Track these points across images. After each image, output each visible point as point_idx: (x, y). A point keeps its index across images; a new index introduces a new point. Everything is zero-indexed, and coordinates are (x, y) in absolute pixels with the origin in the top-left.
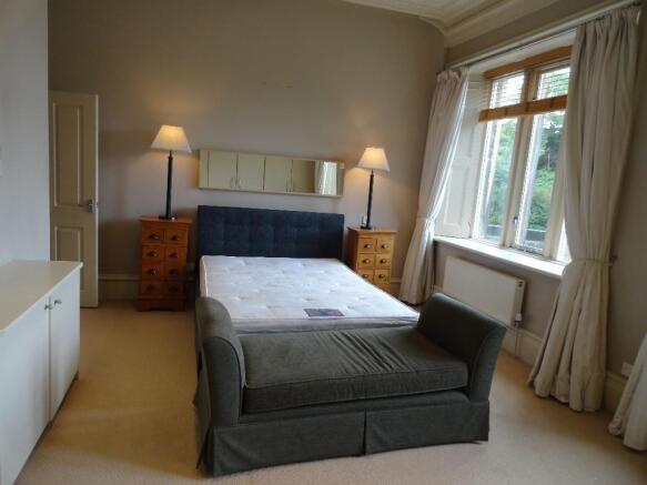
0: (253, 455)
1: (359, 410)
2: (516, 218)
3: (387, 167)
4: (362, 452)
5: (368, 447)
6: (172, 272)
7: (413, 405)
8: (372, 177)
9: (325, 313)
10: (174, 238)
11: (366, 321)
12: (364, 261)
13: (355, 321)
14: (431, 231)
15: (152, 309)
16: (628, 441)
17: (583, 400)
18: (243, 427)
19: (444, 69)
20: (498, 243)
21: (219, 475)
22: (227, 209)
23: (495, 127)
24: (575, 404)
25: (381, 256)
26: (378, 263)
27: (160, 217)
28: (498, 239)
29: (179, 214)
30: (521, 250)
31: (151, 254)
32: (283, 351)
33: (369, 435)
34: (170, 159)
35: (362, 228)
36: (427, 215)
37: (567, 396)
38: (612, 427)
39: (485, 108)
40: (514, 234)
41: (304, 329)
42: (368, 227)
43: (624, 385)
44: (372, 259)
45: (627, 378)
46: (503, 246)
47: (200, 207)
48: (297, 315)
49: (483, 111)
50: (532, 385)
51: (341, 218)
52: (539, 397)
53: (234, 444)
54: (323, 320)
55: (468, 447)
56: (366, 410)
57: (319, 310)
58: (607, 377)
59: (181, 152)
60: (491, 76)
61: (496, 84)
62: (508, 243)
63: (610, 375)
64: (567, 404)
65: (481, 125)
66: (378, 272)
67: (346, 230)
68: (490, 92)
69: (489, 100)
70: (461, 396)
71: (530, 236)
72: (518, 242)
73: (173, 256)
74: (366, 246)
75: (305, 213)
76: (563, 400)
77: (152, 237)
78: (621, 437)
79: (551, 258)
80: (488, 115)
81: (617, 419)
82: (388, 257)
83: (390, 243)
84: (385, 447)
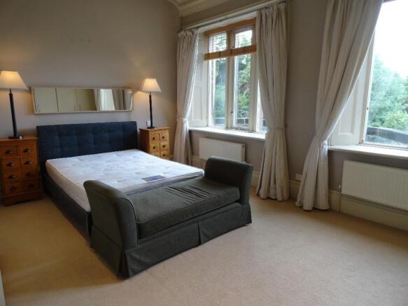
0: (147, 260)
1: (194, 222)
2: (232, 112)
3: (159, 90)
4: (199, 243)
5: (202, 240)
6: (28, 174)
7: (219, 214)
8: (150, 96)
9: (154, 178)
10: (26, 151)
11: (178, 178)
12: (154, 148)
13: (172, 179)
14: (188, 125)
15: (17, 203)
16: (306, 207)
17: (282, 196)
18: (140, 246)
19: (181, 30)
20: (224, 127)
21: (132, 276)
22: (58, 127)
23: (212, 63)
24: (280, 198)
25: (162, 144)
26: (162, 148)
27: (10, 138)
28: (224, 125)
29: (24, 134)
30: (237, 129)
31: (9, 165)
32: (145, 202)
33: (201, 234)
34: (11, 96)
35: (148, 128)
36: (183, 116)
37: (276, 195)
38: (297, 204)
39: (206, 52)
40: (232, 121)
41: (146, 189)
42: (152, 127)
43: (299, 185)
44: (158, 145)
45: (300, 181)
46: (227, 128)
47: (37, 127)
48: (140, 182)
49: (206, 55)
50: (258, 195)
51: (134, 124)
52: (263, 199)
53: (137, 256)
54: (156, 182)
55: (244, 228)
56: (198, 222)
57: (150, 178)
58: (290, 182)
59: (17, 90)
60: (208, 35)
61: (211, 38)
62: (229, 126)
63: (292, 181)
64: (276, 199)
65: (206, 62)
66: (162, 153)
67: (138, 130)
68: (209, 43)
69: (208, 48)
70: (238, 204)
71: (240, 121)
72: (234, 124)
73: (27, 163)
74: (154, 139)
75: (111, 123)
76: (274, 197)
77: (8, 152)
78: (301, 207)
79: (253, 131)
80: (209, 56)
81: (298, 200)
82: (167, 143)
83: (167, 134)
84: (209, 238)
